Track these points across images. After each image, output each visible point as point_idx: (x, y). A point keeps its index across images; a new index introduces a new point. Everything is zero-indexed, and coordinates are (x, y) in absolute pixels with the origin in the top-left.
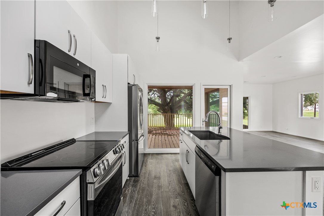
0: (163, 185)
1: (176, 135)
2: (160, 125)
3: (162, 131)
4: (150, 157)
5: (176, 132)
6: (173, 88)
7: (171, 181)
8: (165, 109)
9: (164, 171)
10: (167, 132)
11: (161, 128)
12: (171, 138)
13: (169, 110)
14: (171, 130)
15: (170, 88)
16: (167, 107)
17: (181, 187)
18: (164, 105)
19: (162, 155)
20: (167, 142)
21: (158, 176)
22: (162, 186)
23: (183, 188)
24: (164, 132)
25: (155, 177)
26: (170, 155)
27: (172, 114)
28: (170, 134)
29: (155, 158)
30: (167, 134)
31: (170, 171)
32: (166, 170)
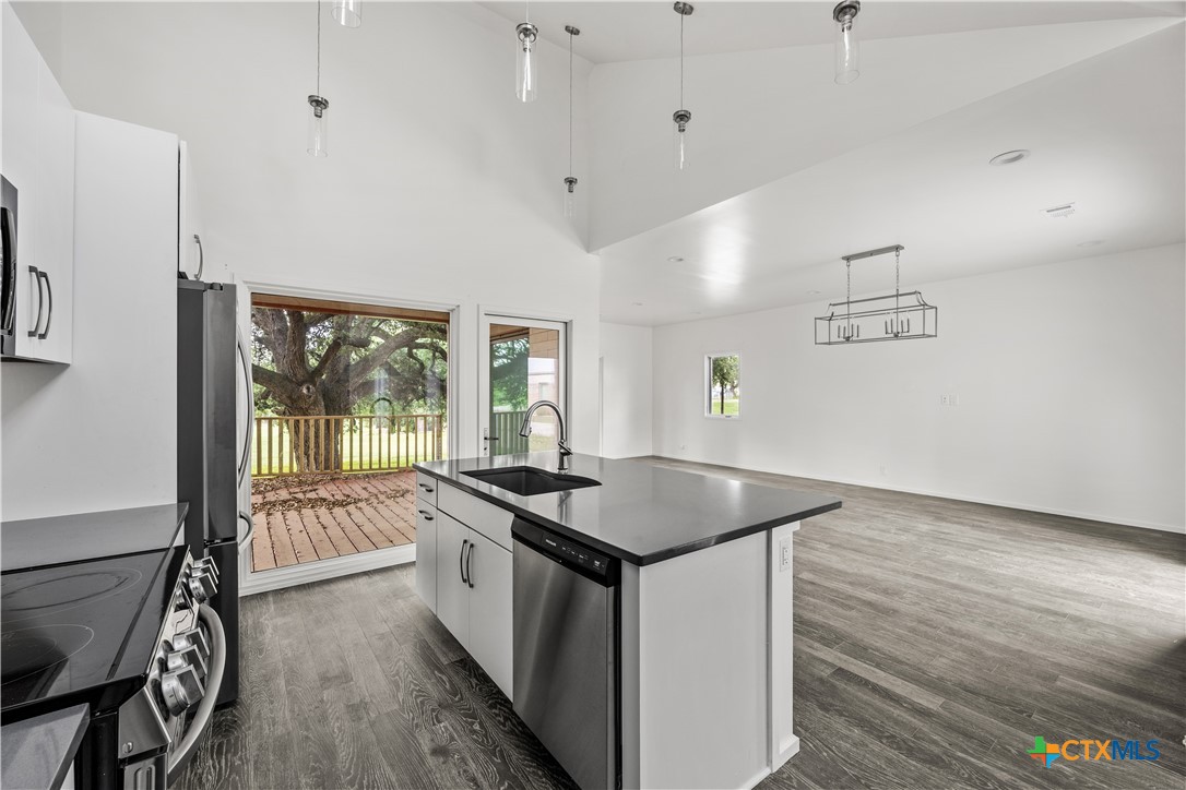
0: (371, 696)
1: (367, 500)
2: (281, 468)
3: (297, 490)
4: (272, 607)
5: (365, 489)
6: (340, 312)
7: (397, 674)
8: (301, 396)
9: (356, 645)
10: (323, 493)
11: (283, 480)
12: (349, 515)
13: (315, 403)
14: (337, 482)
15: (328, 310)
16: (308, 388)
17: (444, 678)
18: (291, 381)
19: (327, 588)
20: (334, 531)
21: (337, 672)
22: (368, 699)
23: (450, 682)
24: (304, 492)
25: (325, 680)
26: (363, 580)
27: (332, 418)
28: (339, 497)
29: (299, 604)
30: (325, 500)
31: (382, 637)
32: (364, 640)
